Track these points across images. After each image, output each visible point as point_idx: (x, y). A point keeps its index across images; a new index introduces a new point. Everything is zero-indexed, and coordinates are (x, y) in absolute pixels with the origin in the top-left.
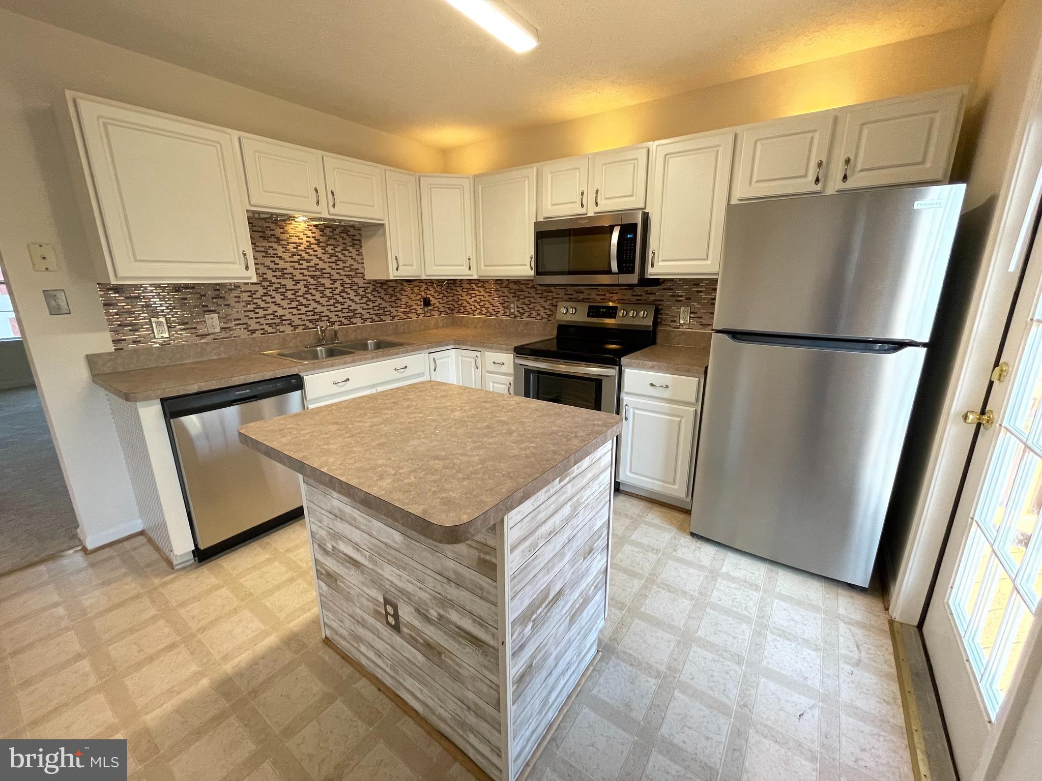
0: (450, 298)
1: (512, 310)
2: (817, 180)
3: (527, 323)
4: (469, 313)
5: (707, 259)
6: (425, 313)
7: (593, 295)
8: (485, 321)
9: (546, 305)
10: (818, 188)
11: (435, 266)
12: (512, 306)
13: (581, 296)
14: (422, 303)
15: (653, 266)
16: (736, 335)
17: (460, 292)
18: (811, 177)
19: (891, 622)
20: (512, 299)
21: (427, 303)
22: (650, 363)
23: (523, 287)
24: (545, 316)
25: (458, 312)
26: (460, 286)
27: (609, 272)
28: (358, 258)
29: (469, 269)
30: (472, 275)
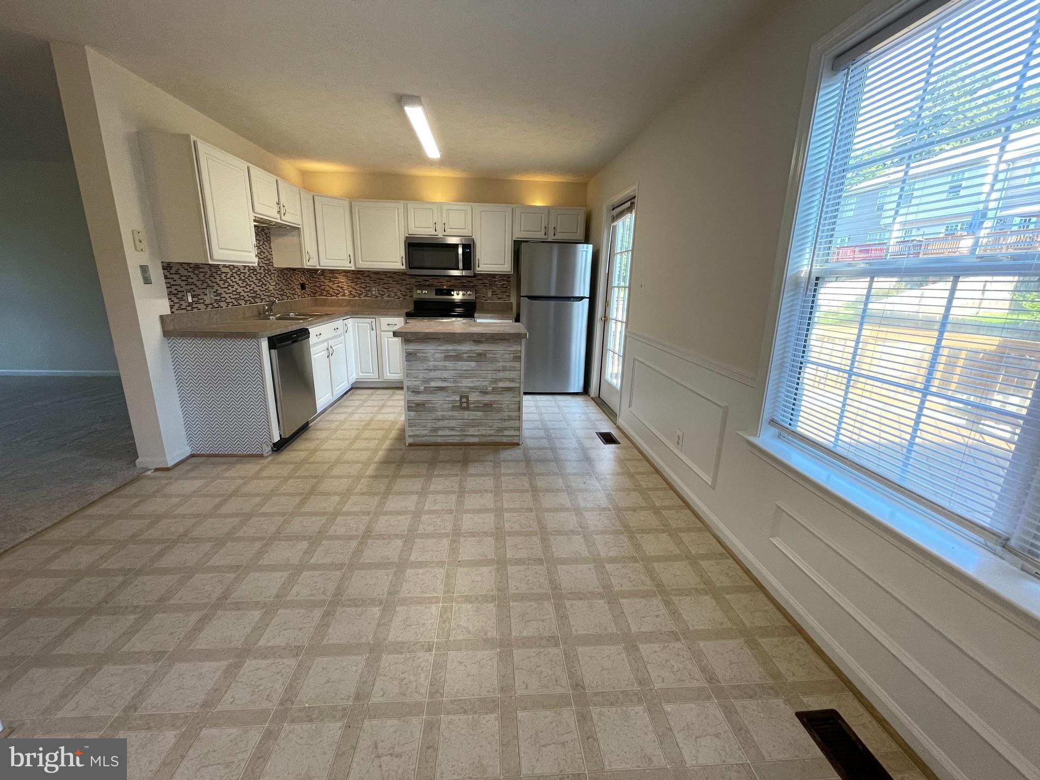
0: (312, 285)
1: (374, 293)
2: (545, 234)
3: (388, 301)
4: (332, 296)
5: (504, 264)
6: (302, 294)
7: (435, 282)
8: (350, 301)
9: (403, 289)
10: (546, 237)
11: (326, 258)
12: (373, 289)
13: (428, 283)
14: (300, 287)
15: (479, 267)
16: (530, 297)
17: (323, 280)
18: (543, 232)
19: (592, 398)
20: (373, 285)
21: (303, 286)
22: (490, 315)
23: (383, 277)
24: (401, 296)
25: (321, 295)
26: (322, 275)
27: (458, 269)
29: (350, 262)
30: (351, 267)
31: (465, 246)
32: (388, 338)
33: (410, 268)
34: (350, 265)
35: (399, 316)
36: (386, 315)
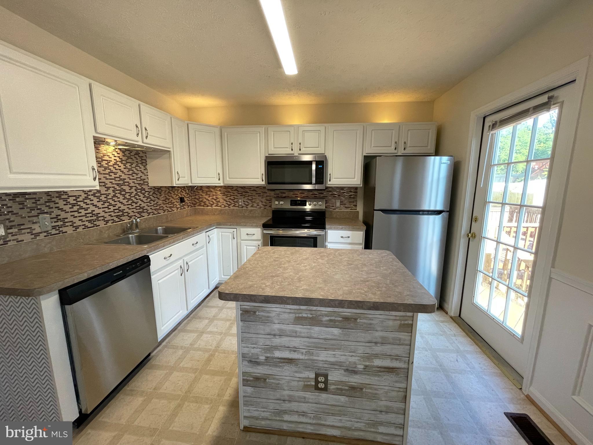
0: (193, 197)
1: (240, 203)
2: (396, 149)
3: (251, 211)
4: (208, 206)
5: (354, 178)
6: (181, 206)
7: (291, 194)
8: (221, 210)
9: (264, 200)
10: (396, 151)
11: (198, 177)
12: (240, 201)
13: (284, 195)
14: (179, 201)
15: (330, 181)
16: (384, 211)
17: (201, 193)
18: (393, 147)
19: (451, 317)
20: (240, 197)
21: (182, 200)
22: (341, 227)
23: (248, 190)
24: (262, 206)
25: (200, 205)
26: (201, 189)
27: (310, 183)
28: (145, 172)
29: (219, 179)
30: (220, 184)
31: (318, 163)
32: (246, 246)
33: (269, 183)
34: (219, 182)
35: (257, 227)
36: (245, 226)
